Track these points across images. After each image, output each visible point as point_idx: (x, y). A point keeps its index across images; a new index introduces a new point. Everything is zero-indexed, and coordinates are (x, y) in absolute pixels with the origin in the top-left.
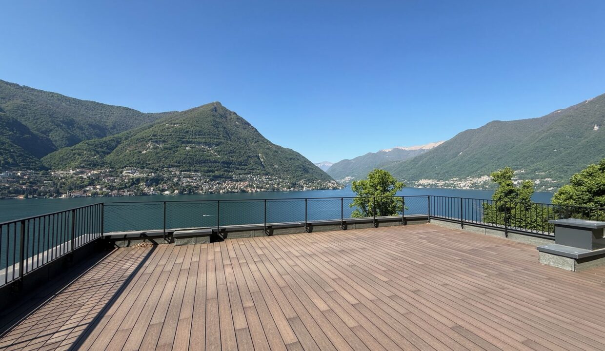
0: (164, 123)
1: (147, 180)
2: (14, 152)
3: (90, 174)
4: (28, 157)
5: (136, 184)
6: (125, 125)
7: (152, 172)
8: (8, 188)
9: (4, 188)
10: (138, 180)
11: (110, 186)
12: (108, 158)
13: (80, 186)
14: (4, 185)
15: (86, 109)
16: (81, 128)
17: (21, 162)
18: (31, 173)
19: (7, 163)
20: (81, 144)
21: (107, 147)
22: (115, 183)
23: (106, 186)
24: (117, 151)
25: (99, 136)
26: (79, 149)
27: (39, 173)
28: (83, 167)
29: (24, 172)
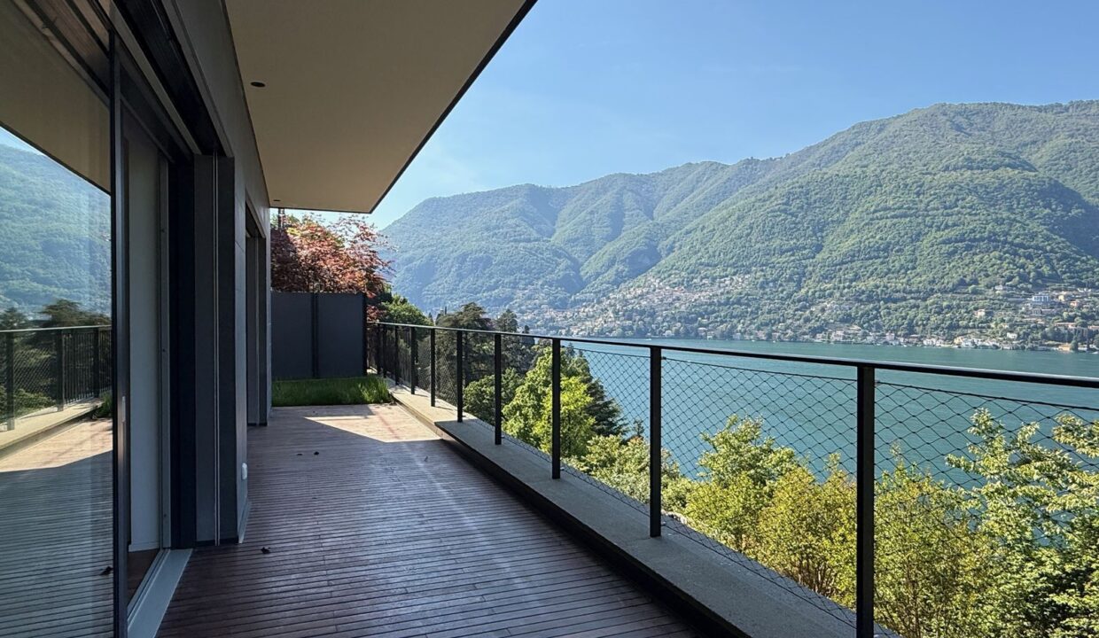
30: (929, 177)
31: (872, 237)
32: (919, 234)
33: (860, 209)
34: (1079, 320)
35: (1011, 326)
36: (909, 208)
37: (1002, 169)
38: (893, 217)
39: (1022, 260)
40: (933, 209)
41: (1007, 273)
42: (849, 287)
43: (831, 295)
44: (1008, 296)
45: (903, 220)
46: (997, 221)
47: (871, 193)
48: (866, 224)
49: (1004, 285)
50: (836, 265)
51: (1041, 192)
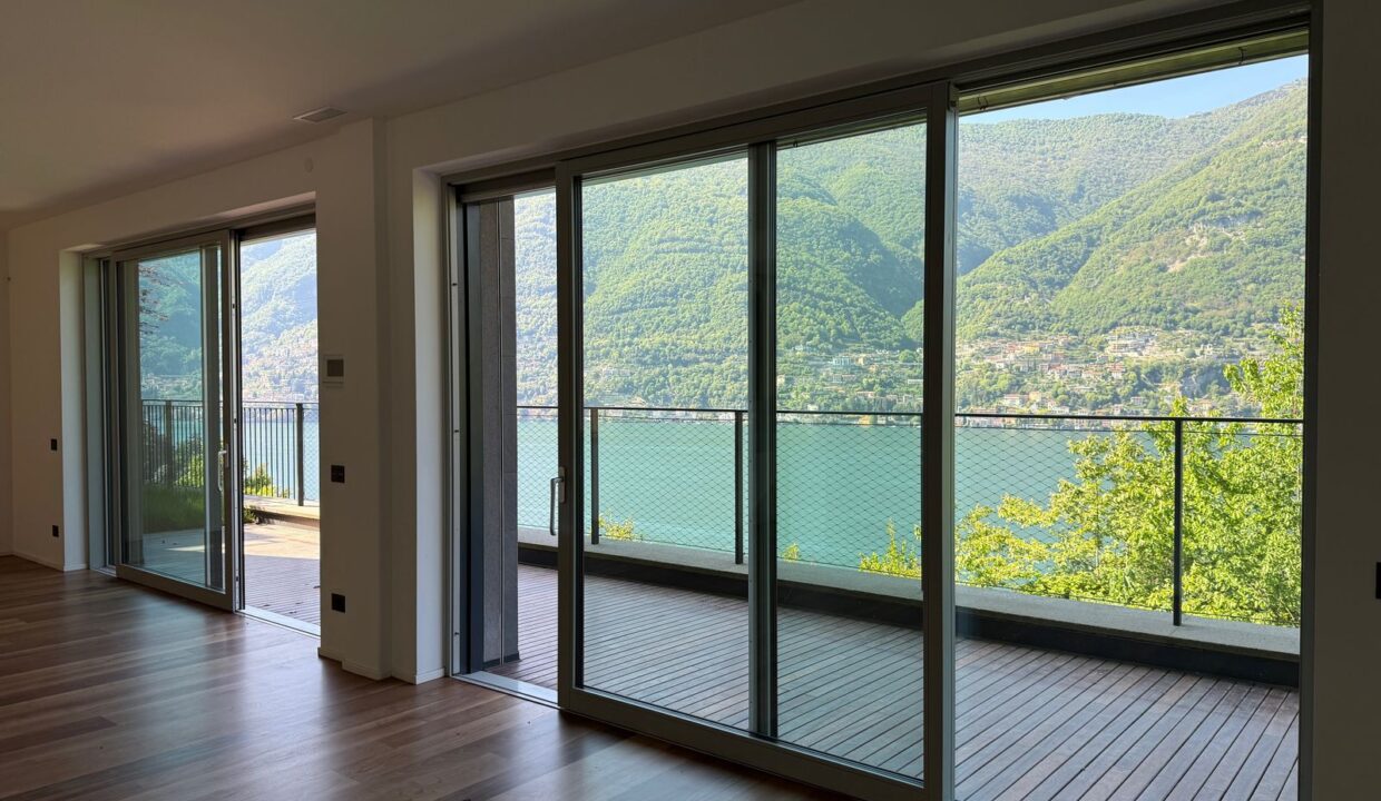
0: (1255, 140)
1: (1187, 374)
2: (852, 304)
3: (1011, 357)
4: (875, 316)
5: (1149, 388)
6: (1114, 178)
7: (1206, 342)
8: (843, 398)
9: (836, 397)
10: (1155, 374)
11: (1067, 393)
12: (1063, 300)
13: (989, 393)
14: (836, 391)
15: (1004, 149)
16: (992, 216)
17: (864, 331)
18: (883, 358)
19: (840, 334)
20: (989, 263)
21: (1060, 262)
22: (1081, 382)
23: (1056, 395)
24: (1088, 274)
25: (1038, 230)
26: (985, 280)
27: (897, 358)
28: (996, 334)
29: (870, 356)
30: (724, 200)
31: (658, 276)
32: (712, 276)
33: (642, 237)
34: (877, 388)
35: (812, 396)
36: (701, 241)
37: (801, 198)
38: (681, 251)
39: (823, 314)
40: (729, 243)
41: (807, 330)
42: (630, 344)
43: (607, 355)
44: (809, 358)
45: (693, 256)
46: (796, 263)
47: (655, 216)
48: (650, 258)
49: (804, 344)
50: (613, 313)
51: (841, 231)
